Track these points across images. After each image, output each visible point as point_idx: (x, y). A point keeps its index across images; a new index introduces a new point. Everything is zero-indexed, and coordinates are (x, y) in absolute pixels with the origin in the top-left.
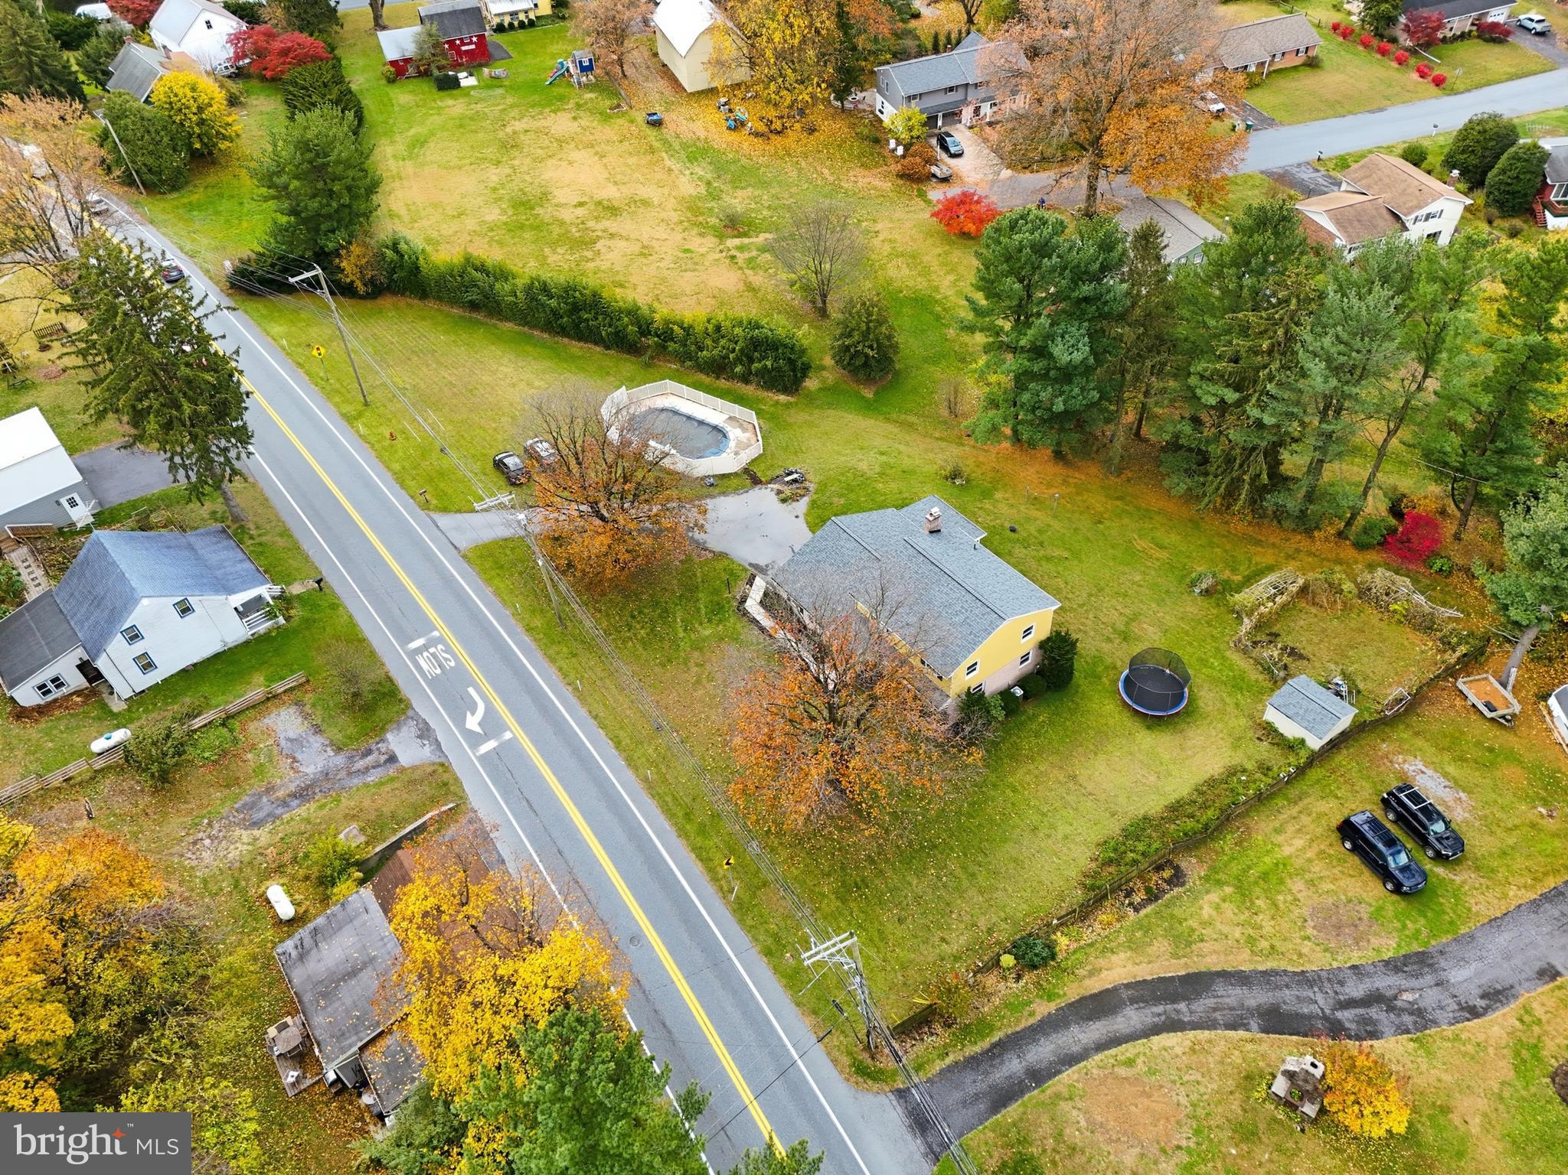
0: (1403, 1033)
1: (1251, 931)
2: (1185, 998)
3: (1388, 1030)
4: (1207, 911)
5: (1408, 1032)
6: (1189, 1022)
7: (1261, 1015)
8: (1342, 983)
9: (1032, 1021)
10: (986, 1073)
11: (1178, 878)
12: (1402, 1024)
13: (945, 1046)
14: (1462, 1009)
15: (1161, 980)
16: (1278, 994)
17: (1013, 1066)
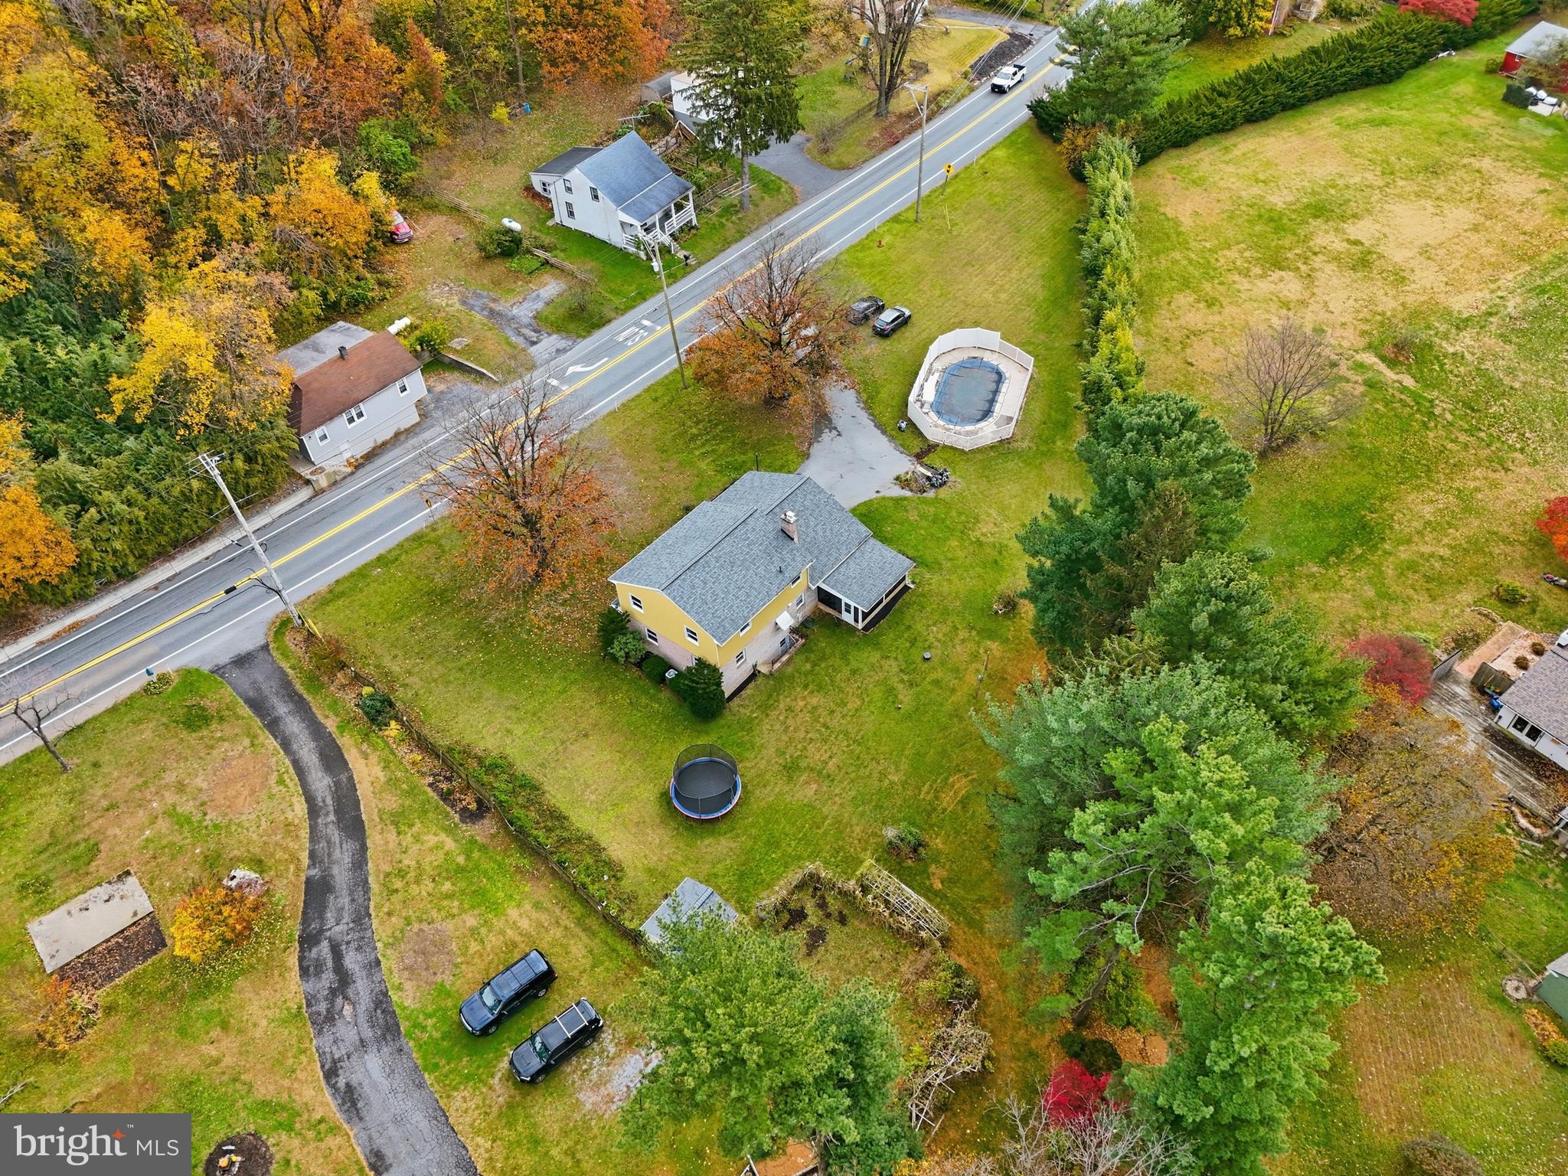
0: (308, 1000)
1: (412, 874)
2: (339, 820)
3: (310, 987)
4: (431, 840)
5: (309, 1005)
6: (316, 824)
7: (323, 878)
8: (359, 949)
9: (320, 717)
10: (277, 694)
11: (469, 816)
12: (318, 1001)
13: (301, 668)
14: (334, 1062)
15: (358, 802)
16: (345, 892)
17: (282, 709)
